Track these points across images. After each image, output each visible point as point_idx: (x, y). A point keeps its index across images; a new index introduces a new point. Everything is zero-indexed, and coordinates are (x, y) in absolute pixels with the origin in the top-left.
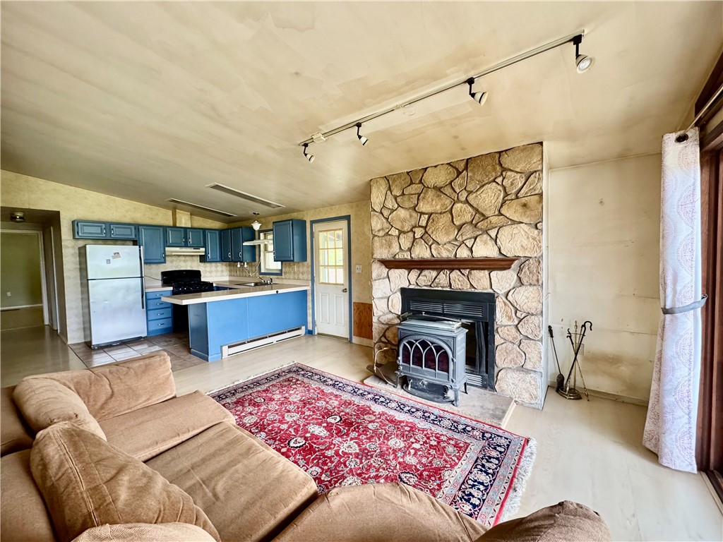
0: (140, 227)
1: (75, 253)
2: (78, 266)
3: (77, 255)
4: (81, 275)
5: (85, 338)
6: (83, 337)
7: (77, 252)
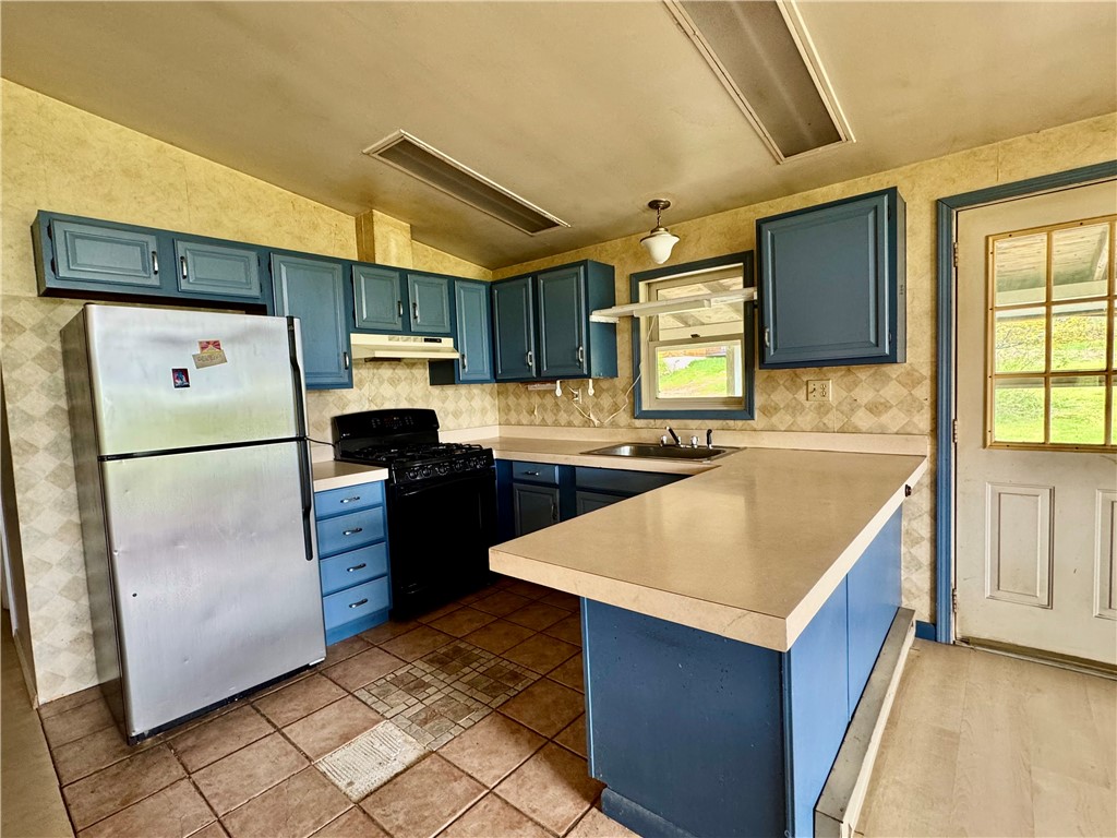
0: (275, 259)
1: (50, 350)
2: (63, 404)
3: (58, 360)
4: (75, 439)
5: (99, 671)
6: (92, 668)
7: (58, 346)
